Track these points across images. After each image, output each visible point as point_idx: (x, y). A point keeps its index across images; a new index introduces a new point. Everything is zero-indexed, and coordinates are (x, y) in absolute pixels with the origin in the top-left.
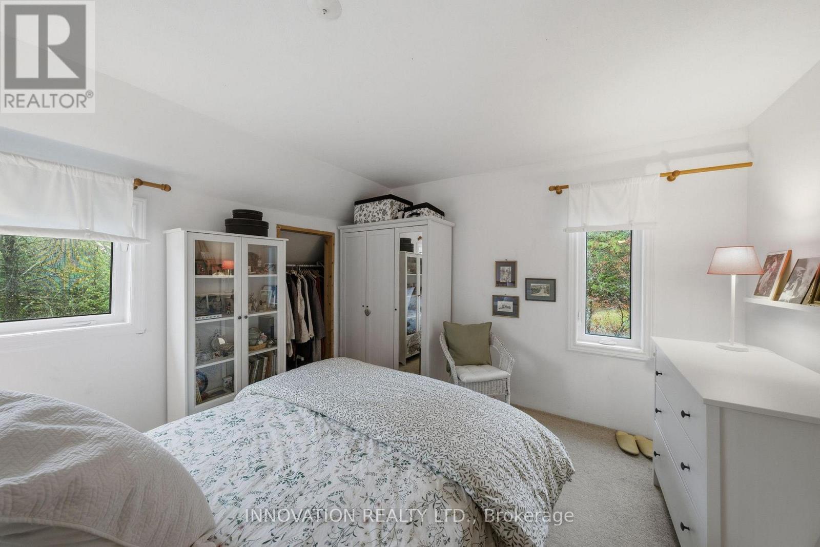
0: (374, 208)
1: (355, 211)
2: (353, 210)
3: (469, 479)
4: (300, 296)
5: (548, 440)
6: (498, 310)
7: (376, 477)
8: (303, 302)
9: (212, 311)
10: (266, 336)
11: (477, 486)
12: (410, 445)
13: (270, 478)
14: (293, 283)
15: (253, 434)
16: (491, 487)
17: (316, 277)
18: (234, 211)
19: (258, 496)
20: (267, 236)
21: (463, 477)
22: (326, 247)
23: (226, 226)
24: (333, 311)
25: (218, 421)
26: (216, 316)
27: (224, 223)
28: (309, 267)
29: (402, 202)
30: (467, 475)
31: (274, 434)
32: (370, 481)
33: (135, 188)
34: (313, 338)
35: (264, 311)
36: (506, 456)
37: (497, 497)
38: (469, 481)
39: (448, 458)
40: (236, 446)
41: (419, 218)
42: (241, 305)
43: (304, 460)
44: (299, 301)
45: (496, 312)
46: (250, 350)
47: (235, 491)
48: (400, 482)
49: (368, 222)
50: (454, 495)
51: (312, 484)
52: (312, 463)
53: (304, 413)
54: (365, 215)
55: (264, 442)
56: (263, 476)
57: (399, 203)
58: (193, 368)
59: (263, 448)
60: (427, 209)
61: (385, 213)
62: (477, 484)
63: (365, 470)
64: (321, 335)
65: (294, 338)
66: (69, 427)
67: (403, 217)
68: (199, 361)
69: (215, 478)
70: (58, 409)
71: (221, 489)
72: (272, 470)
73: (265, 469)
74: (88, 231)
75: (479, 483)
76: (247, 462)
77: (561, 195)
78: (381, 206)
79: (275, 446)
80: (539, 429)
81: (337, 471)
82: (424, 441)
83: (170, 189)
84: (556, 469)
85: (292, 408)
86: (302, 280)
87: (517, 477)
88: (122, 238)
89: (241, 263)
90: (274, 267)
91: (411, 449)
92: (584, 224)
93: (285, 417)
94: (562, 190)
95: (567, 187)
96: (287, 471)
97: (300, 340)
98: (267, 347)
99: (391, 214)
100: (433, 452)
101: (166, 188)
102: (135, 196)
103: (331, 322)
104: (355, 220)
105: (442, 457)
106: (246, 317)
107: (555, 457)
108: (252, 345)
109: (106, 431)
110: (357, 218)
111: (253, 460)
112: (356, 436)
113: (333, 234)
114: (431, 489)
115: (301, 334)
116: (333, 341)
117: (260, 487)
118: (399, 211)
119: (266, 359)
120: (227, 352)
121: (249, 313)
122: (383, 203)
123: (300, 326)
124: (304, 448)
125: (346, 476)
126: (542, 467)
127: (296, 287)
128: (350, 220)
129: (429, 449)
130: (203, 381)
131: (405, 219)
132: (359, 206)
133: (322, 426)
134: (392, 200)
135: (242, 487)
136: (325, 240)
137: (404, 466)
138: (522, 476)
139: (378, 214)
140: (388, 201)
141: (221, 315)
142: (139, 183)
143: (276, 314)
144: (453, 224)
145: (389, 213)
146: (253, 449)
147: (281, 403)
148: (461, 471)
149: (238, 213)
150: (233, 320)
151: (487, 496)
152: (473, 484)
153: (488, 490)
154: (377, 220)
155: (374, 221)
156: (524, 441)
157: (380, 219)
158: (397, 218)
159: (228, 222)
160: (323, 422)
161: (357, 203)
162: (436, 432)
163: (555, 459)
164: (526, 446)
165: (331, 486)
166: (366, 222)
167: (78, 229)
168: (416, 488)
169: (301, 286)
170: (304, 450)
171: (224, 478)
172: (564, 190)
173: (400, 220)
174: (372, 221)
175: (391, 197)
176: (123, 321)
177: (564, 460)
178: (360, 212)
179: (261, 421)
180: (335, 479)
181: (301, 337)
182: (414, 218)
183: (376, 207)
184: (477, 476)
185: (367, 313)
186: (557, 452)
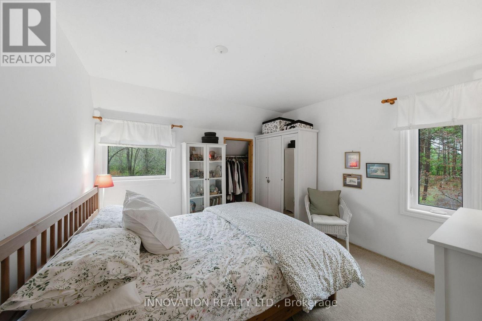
0: (271, 125)
1: (263, 128)
2: (262, 127)
3: (277, 256)
4: (236, 172)
5: (344, 257)
6: (347, 183)
7: (238, 246)
8: (237, 175)
9: (196, 176)
10: (218, 189)
11: (280, 260)
12: (257, 238)
13: (202, 238)
14: (233, 165)
15: (202, 224)
16: (287, 262)
17: (244, 162)
18: (205, 133)
19: (196, 241)
20: (218, 143)
21: (275, 255)
22: (249, 147)
23: (202, 140)
24: (252, 180)
25: (192, 217)
26: (197, 178)
27: (201, 138)
28: (242, 157)
29: (287, 121)
30: (277, 255)
31: (209, 226)
32: (236, 247)
33: (172, 128)
34: (242, 193)
35: (217, 177)
36: (305, 254)
37: (289, 267)
38: (277, 257)
39: (270, 246)
40: (195, 226)
41: (295, 129)
42: (207, 175)
43: (216, 235)
44: (235, 174)
45: (345, 185)
46: (210, 194)
47: (190, 239)
48: (247, 250)
49: (269, 133)
50: (269, 261)
51: (215, 242)
52: (218, 237)
53: (222, 220)
54: (267, 129)
55: (204, 227)
56: (200, 237)
57: (285, 121)
58: (189, 199)
59: (204, 229)
60: (299, 123)
61: (277, 127)
62: (280, 259)
63: (235, 243)
64: (246, 192)
65: (232, 192)
66: (146, 203)
67: (286, 129)
68: (191, 196)
69: (186, 234)
70: (144, 198)
71: (187, 237)
72: (204, 236)
73: (201, 235)
74: (159, 145)
75: (281, 259)
76: (197, 231)
77: (394, 104)
78: (275, 124)
79: (207, 229)
80: (339, 250)
81: (225, 241)
82: (263, 237)
83: (182, 127)
84: (344, 273)
85: (219, 218)
86: (237, 164)
87: (310, 266)
88: (168, 147)
89: (207, 156)
90: (221, 157)
91: (257, 240)
92: (411, 124)
93: (215, 221)
94: (394, 101)
95: (396, 99)
96: (208, 237)
97: (236, 193)
98: (218, 194)
99: (280, 128)
100: (265, 243)
101: (181, 127)
102: (172, 131)
103: (251, 186)
104: (263, 132)
105: (268, 245)
106: (208, 179)
107: (345, 267)
108: (211, 192)
109: (153, 206)
110: (264, 131)
111: (199, 231)
112: (239, 232)
113: (252, 140)
114: (259, 255)
115: (236, 191)
116: (252, 195)
117: (198, 240)
118: (285, 125)
119: (218, 199)
120: (202, 194)
121: (210, 178)
122: (275, 122)
123: (236, 186)
124: (217, 231)
125: (227, 243)
126: (333, 268)
127: (234, 167)
128: (261, 133)
129: (264, 241)
130: (194, 205)
131: (288, 130)
132: (265, 124)
133: (227, 226)
134: (280, 120)
135: (193, 238)
136: (249, 143)
137: (252, 246)
138: (313, 266)
139: (273, 128)
140: (278, 121)
141: (199, 178)
142: (173, 126)
143: (222, 179)
144: (318, 131)
145: (279, 127)
146: (200, 228)
147: (216, 216)
148: (275, 252)
149: (206, 134)
150: (203, 180)
151: (284, 265)
152: (278, 258)
153: (285, 263)
154: (273, 131)
155: (272, 132)
156: (324, 252)
157: (274, 131)
158: (283, 130)
159: (203, 138)
160: (228, 225)
161: (263, 123)
162: (271, 235)
163: (346, 267)
164: (324, 255)
165: (220, 244)
166: (268, 133)
167: (156, 144)
168: (252, 253)
169: (236, 167)
170: (217, 232)
171: (189, 234)
172: (395, 101)
173: (285, 131)
174: (271, 132)
175: (280, 118)
176: (169, 178)
177: (353, 271)
178: (265, 128)
179: (206, 220)
180: (223, 243)
181: (236, 192)
182: (292, 129)
183: (272, 124)
184: (282, 256)
185: (268, 181)
186: (349, 264)
